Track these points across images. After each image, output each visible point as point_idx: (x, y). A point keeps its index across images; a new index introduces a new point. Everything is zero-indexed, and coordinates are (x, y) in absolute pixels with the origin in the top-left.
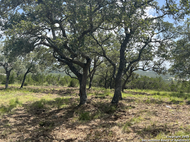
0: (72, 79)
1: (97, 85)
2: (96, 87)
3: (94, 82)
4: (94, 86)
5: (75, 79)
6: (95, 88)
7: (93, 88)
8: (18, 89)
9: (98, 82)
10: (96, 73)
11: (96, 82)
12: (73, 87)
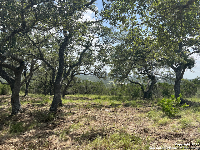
0: (4, 85)
1: (35, 91)
2: (33, 93)
3: (31, 88)
4: (31, 93)
5: (7, 85)
6: (32, 95)
7: (29, 95)
9: (36, 88)
10: (33, 78)
11: (34, 89)
12: (5, 95)
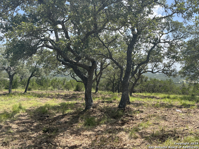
0: (78, 83)
1: (104, 89)
2: (103, 91)
3: (101, 85)
4: (101, 90)
5: (81, 83)
6: (102, 92)
7: (99, 92)
8: (21, 94)
9: (105, 86)
10: (102, 76)
11: (103, 86)
12: (79, 91)
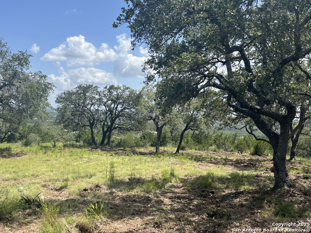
0: (258, 141)
4: (300, 155)
5: (262, 142)
6: (302, 159)
7: (297, 159)
10: (303, 131)
11: (304, 149)
12: (260, 156)
